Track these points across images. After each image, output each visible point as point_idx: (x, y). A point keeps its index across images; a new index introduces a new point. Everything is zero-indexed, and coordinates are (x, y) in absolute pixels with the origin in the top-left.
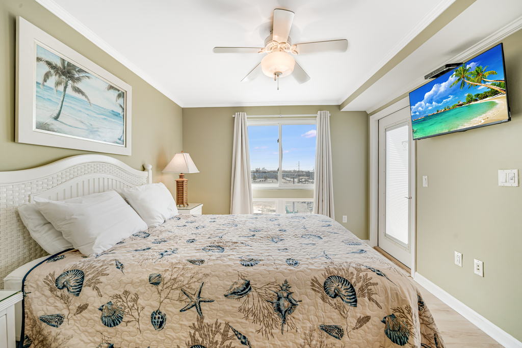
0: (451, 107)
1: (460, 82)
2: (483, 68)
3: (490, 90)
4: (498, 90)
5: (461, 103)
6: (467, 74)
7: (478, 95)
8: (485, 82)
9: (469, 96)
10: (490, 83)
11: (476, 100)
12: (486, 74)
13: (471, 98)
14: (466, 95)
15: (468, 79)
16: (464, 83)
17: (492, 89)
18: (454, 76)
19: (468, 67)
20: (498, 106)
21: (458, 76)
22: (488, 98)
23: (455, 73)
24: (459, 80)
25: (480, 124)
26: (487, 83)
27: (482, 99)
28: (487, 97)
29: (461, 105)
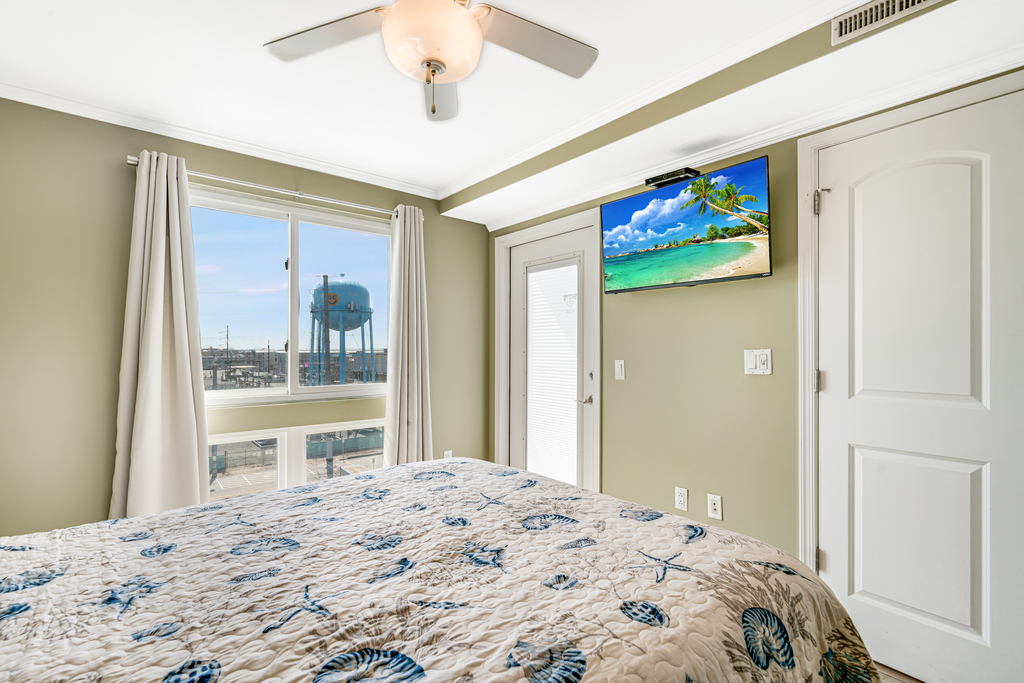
0: (681, 243)
1: (699, 203)
2: (738, 188)
3: (745, 224)
4: (758, 226)
5: (698, 238)
6: (711, 192)
7: (727, 229)
8: (739, 210)
9: (712, 228)
10: (746, 214)
11: (724, 237)
12: (742, 198)
13: (716, 233)
14: (708, 226)
15: (713, 201)
16: (704, 207)
17: (749, 224)
18: (689, 191)
19: (713, 181)
20: (756, 251)
21: (696, 193)
22: (742, 237)
23: (690, 187)
24: (697, 199)
25: (727, 275)
26: (742, 213)
27: (732, 236)
28: (740, 234)
29: (698, 241)
